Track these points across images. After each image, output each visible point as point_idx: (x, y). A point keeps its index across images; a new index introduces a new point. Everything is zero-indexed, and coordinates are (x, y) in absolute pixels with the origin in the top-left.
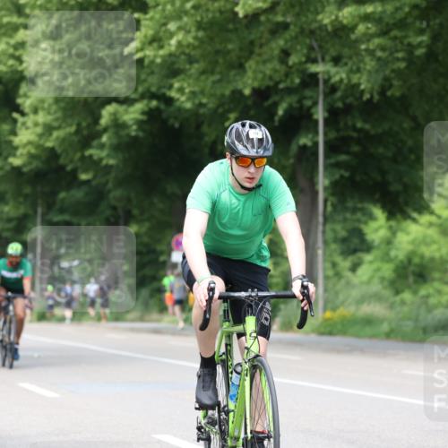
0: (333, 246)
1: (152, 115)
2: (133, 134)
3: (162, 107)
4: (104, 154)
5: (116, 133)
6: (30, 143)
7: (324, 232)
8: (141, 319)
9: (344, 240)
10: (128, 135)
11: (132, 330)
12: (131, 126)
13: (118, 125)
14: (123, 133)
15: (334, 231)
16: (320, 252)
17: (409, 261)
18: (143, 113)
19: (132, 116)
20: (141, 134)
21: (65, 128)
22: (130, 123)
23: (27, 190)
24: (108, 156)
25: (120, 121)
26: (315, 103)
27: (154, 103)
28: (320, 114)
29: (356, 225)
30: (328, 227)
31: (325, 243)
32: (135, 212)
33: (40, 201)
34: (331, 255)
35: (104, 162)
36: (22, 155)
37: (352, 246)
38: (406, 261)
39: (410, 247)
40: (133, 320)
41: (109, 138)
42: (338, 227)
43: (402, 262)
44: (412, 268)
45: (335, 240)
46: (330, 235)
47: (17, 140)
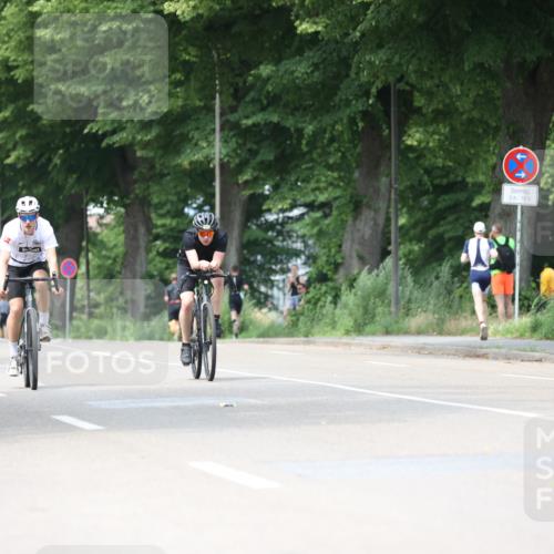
32: (419, 101)
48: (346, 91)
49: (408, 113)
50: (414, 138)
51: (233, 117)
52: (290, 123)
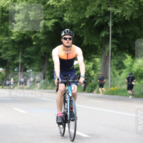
0: (113, 67)
1: (56, 24)
2: (50, 30)
3: (60, 21)
5: (45, 29)
6: (17, 32)
7: (111, 62)
8: (52, 89)
9: (117, 65)
10: (48, 30)
11: (49, 92)
14: (47, 29)
15: (114, 62)
16: (109, 68)
17: (138, 72)
18: (53, 23)
19: (50, 24)
20: (52, 30)
22: (49, 26)
23: (16, 46)
24: (41, 36)
25: (46, 26)
26: (109, 21)
27: (57, 20)
28: (110, 24)
29: (121, 60)
30: (112, 60)
31: (111, 66)
32: (51, 55)
33: (20, 51)
34: (112, 70)
36: (15, 36)
37: (119, 67)
38: (136, 72)
39: (138, 68)
40: (50, 89)
41: (42, 31)
42: (115, 61)
43: (135, 72)
44: (138, 74)
45: (114, 65)
46: (113, 63)
47: (13, 31)
51: (23, 56)
52: (31, 57)
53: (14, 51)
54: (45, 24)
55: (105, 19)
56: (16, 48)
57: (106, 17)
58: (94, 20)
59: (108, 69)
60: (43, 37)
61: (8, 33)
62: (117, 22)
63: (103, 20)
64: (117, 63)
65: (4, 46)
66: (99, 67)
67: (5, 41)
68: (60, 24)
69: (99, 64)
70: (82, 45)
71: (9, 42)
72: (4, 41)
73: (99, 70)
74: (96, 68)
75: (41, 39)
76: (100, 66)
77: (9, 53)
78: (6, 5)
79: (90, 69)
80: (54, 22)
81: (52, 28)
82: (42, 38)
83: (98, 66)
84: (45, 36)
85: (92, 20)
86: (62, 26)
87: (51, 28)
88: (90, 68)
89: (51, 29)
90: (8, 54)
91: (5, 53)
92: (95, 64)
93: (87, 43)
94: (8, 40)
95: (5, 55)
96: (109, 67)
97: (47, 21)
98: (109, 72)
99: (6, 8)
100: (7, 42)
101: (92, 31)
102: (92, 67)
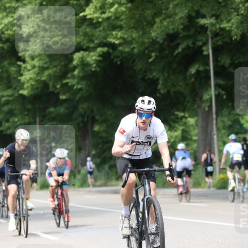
0: (223, 131)
1: (104, 56)
2: (93, 69)
3: (111, 51)
4: (75, 82)
5: (83, 69)
6: (31, 79)
7: (217, 124)
8: (105, 185)
10: (90, 70)
11: (100, 192)
12: (92, 64)
13: (84, 64)
14: (87, 69)
15: (223, 122)
16: (215, 137)
18: (100, 56)
20: (98, 69)
21: (52, 68)
22: (92, 62)
23: (29, 107)
24: (78, 83)
25: (85, 62)
26: (205, 44)
27: (106, 49)
29: (237, 117)
30: (219, 119)
31: (218, 129)
32: (97, 117)
33: (38, 114)
34: (221, 137)
35: (75, 87)
36: (28, 87)
40: (100, 186)
41: (79, 72)
42: (226, 119)
45: (224, 128)
46: (220, 125)
47: (23, 79)
48: (76, 115)
49: (94, 121)
50: (96, 128)
53: (26, 115)
54: (84, 59)
55: (197, 40)
56: (29, 110)
57: (199, 37)
58: (175, 43)
59: (213, 139)
60: (80, 84)
61: (11, 82)
62: (220, 45)
63: (194, 43)
64: (229, 123)
65: (6, 108)
66: (195, 134)
67: (7, 98)
68: (112, 57)
69: (194, 129)
70: (158, 95)
71: (13, 100)
72: (4, 99)
73: (195, 141)
74: (189, 137)
75: (77, 89)
76: (196, 131)
77: (16, 120)
78: (3, 28)
79: (177, 140)
80: (101, 53)
81: (98, 66)
82: (79, 87)
83: (192, 133)
84: (84, 82)
85: (173, 44)
86: (116, 60)
87: (94, 65)
88: (176, 137)
89: (95, 67)
90: (14, 122)
91: (8, 121)
92: (187, 129)
93: (165, 90)
94: (12, 95)
95: (7, 124)
96: (214, 135)
97: (87, 53)
98: (214, 143)
99: (3, 33)
100: (10, 99)
101: (175, 65)
102: (180, 136)
